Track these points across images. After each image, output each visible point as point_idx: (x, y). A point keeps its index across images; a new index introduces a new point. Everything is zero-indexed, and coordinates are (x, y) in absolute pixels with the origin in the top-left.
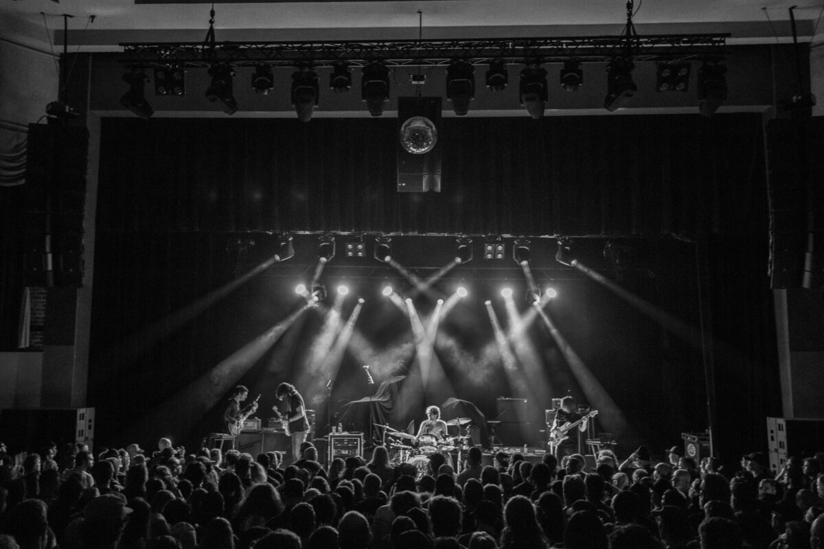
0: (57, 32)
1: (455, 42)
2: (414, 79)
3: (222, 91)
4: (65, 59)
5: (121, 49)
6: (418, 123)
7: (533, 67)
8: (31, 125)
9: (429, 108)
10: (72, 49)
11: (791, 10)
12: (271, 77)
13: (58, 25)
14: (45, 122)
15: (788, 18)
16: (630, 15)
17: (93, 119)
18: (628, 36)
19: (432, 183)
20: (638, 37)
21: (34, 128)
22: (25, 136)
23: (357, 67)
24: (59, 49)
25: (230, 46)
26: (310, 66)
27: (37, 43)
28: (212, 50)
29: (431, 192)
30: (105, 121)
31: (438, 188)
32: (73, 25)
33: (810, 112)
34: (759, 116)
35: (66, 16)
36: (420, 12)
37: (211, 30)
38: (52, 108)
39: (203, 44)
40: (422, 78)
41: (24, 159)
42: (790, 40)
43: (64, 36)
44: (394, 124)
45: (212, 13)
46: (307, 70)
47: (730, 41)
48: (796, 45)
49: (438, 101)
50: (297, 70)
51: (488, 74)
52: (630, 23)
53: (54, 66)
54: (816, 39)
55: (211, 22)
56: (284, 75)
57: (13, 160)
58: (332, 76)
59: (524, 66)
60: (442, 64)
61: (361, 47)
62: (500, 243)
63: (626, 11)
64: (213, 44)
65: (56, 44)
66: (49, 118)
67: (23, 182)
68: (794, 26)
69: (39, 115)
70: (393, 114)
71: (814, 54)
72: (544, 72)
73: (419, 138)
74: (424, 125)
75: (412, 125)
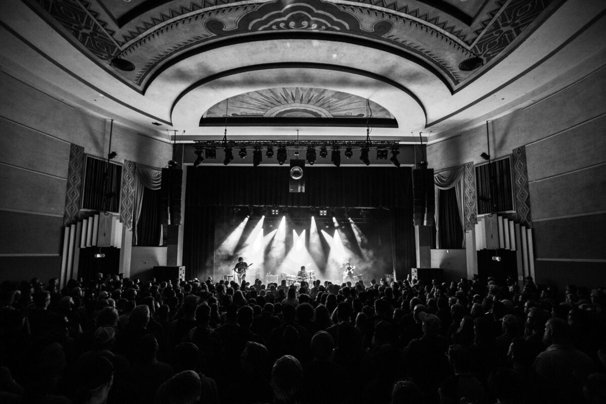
0: (172, 136)
1: (309, 141)
2: (296, 153)
4: (175, 145)
5: (194, 142)
6: (297, 169)
7: (336, 150)
8: (163, 169)
9: (300, 163)
10: (177, 142)
11: (420, 133)
12: (246, 152)
13: (172, 133)
14: (168, 167)
15: (419, 136)
16: (368, 133)
17: (185, 165)
18: (367, 140)
19: (301, 189)
20: (371, 141)
22: (161, 172)
23: (276, 149)
24: (173, 142)
25: (232, 142)
26: (259, 149)
27: (165, 140)
28: (225, 143)
29: (301, 192)
30: (188, 167)
31: (304, 191)
32: (178, 134)
33: (426, 167)
34: (410, 168)
35: (175, 131)
36: (298, 130)
37: (225, 136)
38: (170, 163)
39: (222, 141)
40: (298, 153)
41: (160, 180)
42: (420, 143)
43: (174, 138)
44: (288, 169)
45: (226, 130)
46: (258, 150)
47: (400, 143)
48: (422, 145)
49: (304, 160)
50: (255, 150)
51: (321, 152)
52: (368, 136)
53: (171, 148)
54: (428, 143)
55: (225, 133)
56: (250, 151)
57: (157, 180)
58: (267, 152)
59: (333, 150)
60: (305, 148)
61: (277, 142)
62: (325, 210)
63: (366, 132)
64: (226, 141)
65: (172, 140)
66: (169, 166)
67: (160, 188)
68: (421, 139)
69: (165, 165)
70: (288, 165)
71: (427, 148)
72: (339, 152)
73: (297, 174)
74: (299, 170)
75: (294, 170)
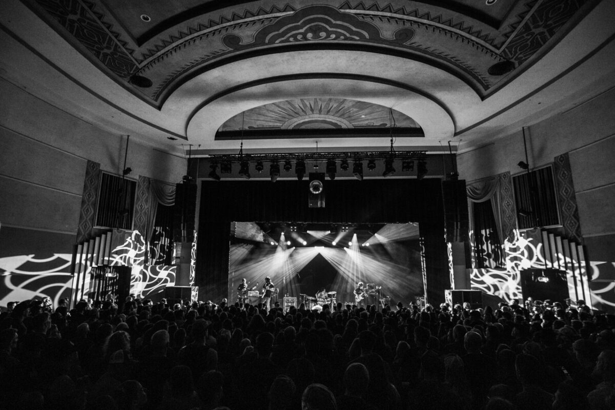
0: (187, 151)
1: (329, 153)
2: (315, 166)
3: (244, 171)
4: (190, 160)
5: (209, 157)
6: (316, 183)
7: (357, 162)
8: (177, 184)
9: (319, 177)
10: (192, 156)
11: (449, 142)
12: (262, 166)
13: (188, 148)
14: (182, 183)
15: (448, 145)
16: (392, 144)
17: (199, 181)
18: (391, 151)
19: (321, 204)
20: (395, 152)
21: (178, 185)
22: (175, 187)
23: (294, 162)
24: (188, 156)
25: (248, 156)
26: (277, 162)
27: (179, 154)
28: (241, 156)
29: (321, 207)
30: (203, 182)
31: (324, 206)
32: (193, 148)
33: (457, 178)
34: (439, 180)
35: (190, 145)
36: (317, 142)
37: (241, 150)
38: (185, 178)
39: (238, 155)
40: (317, 166)
41: (174, 196)
42: (449, 152)
43: (189, 152)
44: (308, 182)
45: (242, 144)
46: (275, 163)
47: (427, 153)
48: (451, 155)
49: (324, 174)
50: (272, 163)
51: (341, 165)
52: (392, 147)
53: (186, 162)
54: (459, 152)
55: (241, 147)
56: (267, 165)
57: (171, 196)
58: (285, 166)
59: (354, 162)
60: (325, 161)
61: (295, 155)
62: (347, 226)
63: (390, 142)
64: (242, 154)
65: (187, 155)
66: (183, 181)
67: (174, 204)
68: (450, 148)
69: (180, 180)
70: (307, 179)
71: (457, 158)
72: (362, 164)
73: (316, 188)
74: (318, 183)
75: (314, 183)
